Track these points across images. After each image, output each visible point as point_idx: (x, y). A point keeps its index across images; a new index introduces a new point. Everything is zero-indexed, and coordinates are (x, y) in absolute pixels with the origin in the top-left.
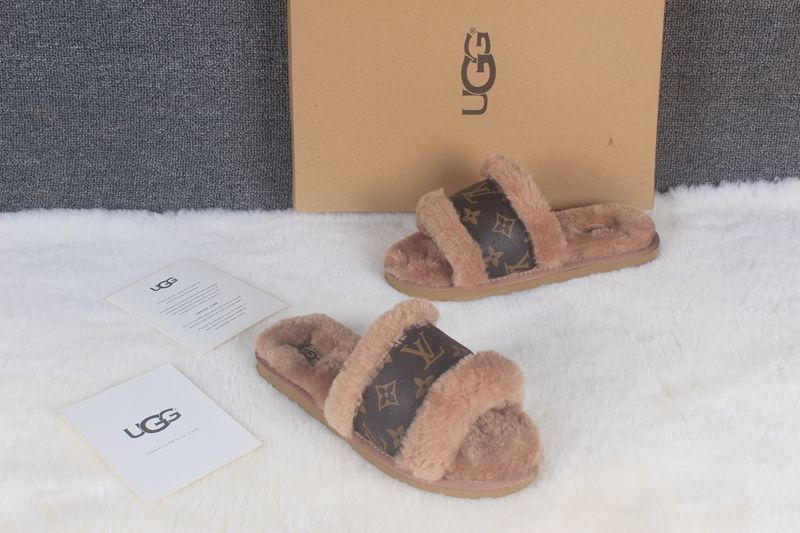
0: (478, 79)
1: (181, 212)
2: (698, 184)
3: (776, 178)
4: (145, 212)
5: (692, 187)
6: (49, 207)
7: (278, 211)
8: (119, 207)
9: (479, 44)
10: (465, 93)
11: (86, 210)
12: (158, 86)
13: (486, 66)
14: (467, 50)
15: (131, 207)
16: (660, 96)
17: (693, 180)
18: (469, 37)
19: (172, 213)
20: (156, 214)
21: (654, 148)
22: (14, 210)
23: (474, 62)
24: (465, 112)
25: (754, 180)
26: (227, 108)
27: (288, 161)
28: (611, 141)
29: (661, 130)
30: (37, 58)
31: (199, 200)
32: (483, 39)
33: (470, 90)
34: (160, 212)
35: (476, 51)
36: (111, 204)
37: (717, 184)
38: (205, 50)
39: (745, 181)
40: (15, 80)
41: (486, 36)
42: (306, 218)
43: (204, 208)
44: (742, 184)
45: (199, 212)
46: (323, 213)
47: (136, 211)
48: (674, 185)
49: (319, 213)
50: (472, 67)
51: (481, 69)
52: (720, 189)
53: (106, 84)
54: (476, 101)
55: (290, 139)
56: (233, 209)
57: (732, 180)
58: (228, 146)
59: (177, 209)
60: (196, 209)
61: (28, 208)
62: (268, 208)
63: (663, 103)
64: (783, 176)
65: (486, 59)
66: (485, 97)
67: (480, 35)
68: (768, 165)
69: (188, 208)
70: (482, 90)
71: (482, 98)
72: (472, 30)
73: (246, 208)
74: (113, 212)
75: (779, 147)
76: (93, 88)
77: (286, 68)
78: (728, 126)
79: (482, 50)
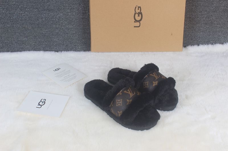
0: (138, 18)
1: (63, 52)
2: (194, 45)
3: (213, 44)
4: (53, 52)
5: (192, 46)
6: (29, 50)
7: (87, 52)
8: (47, 50)
9: (138, 9)
10: (135, 22)
11: (39, 51)
12: (57, 20)
13: (140, 15)
14: (135, 11)
15: (50, 51)
16: (184, 23)
17: (192, 44)
18: (136, 8)
19: (60, 52)
20: (56, 52)
21: (183, 36)
22: (21, 51)
23: (137, 14)
24: (135, 27)
25: (208, 44)
26: (74, 25)
27: (90, 39)
28: (172, 34)
29: (185, 31)
30: (26, 13)
31: (67, 49)
32: (139, 8)
33: (136, 21)
34: (57, 52)
35: (138, 11)
36: (45, 50)
37: (199, 45)
38: (69, 11)
39: (206, 44)
40: (21, 18)
41: (140, 7)
42: (94, 53)
43: (69, 51)
44: (205, 45)
45: (67, 52)
46: (99, 52)
47: (51, 52)
48: (188, 45)
49: (97, 52)
50: (137, 15)
51: (139, 16)
52: (199, 46)
53: (44, 19)
54: (137, 24)
55: (90, 33)
56: (76, 51)
57: (202, 44)
58: (75, 35)
59: (62, 51)
60: (66, 51)
61: (24, 51)
62: (85, 51)
63: (185, 24)
64: (215, 43)
65: (140, 13)
66: (140, 23)
67: (139, 7)
68: (212, 41)
69: (64, 51)
70: (139, 21)
71: (139, 23)
72: (137, 6)
73: (79, 51)
74: (45, 52)
75: (214, 36)
76: (40, 20)
77: (89, 15)
78: (202, 31)
79: (139, 11)
